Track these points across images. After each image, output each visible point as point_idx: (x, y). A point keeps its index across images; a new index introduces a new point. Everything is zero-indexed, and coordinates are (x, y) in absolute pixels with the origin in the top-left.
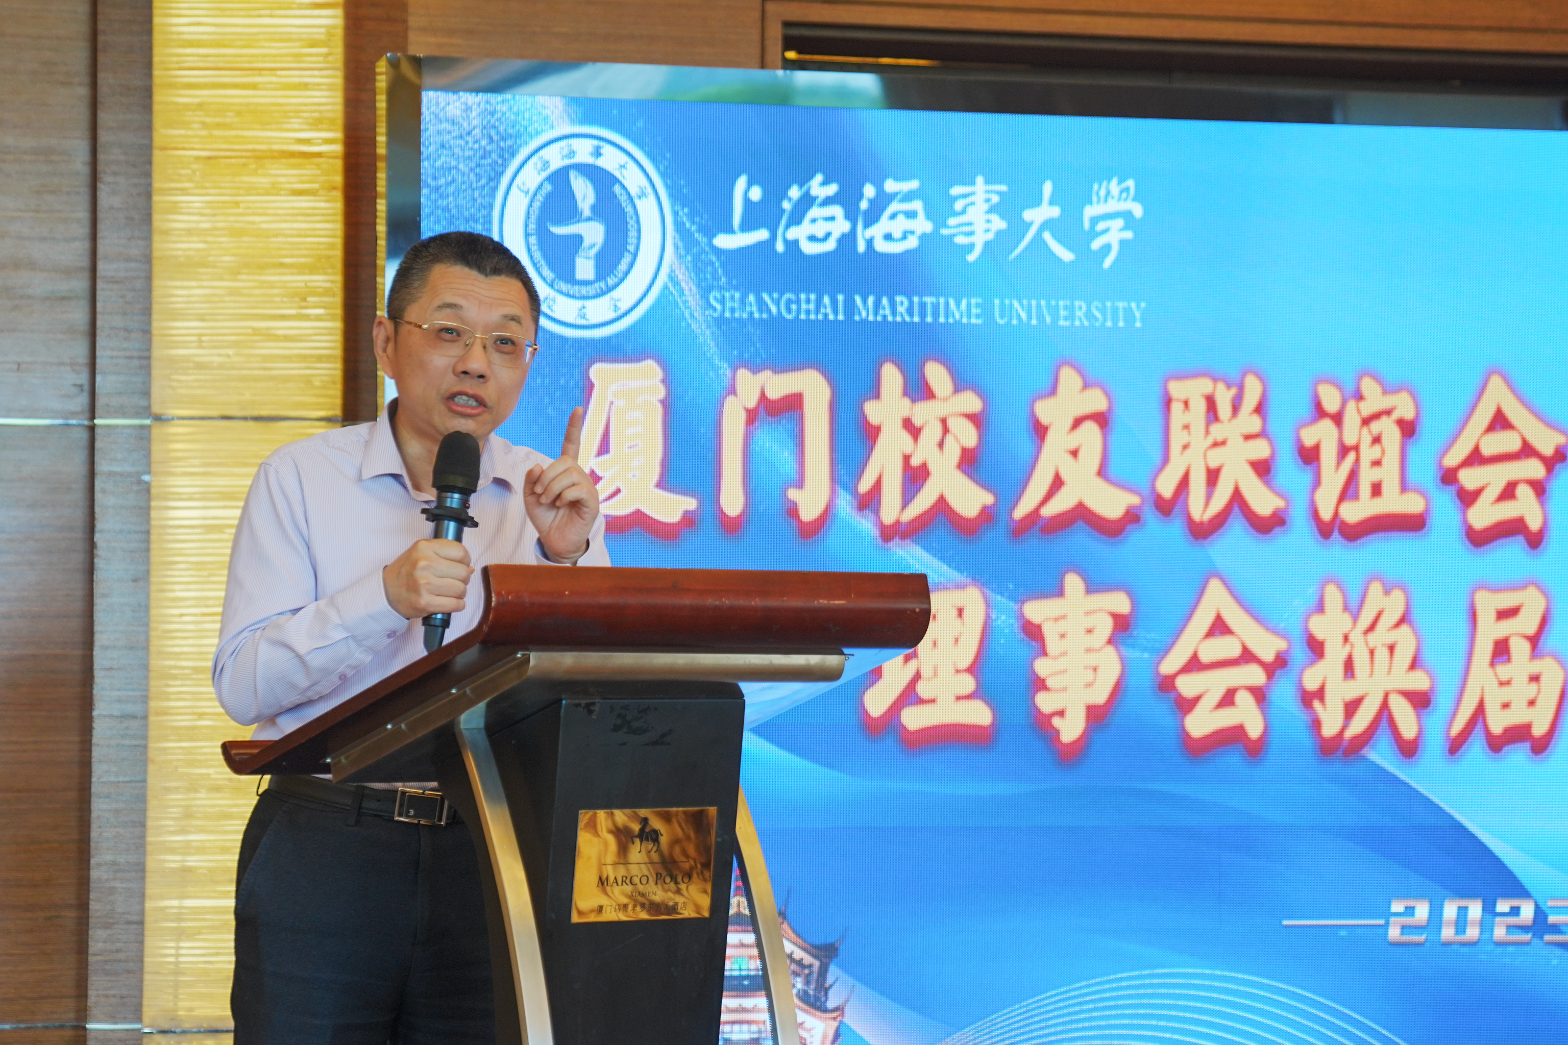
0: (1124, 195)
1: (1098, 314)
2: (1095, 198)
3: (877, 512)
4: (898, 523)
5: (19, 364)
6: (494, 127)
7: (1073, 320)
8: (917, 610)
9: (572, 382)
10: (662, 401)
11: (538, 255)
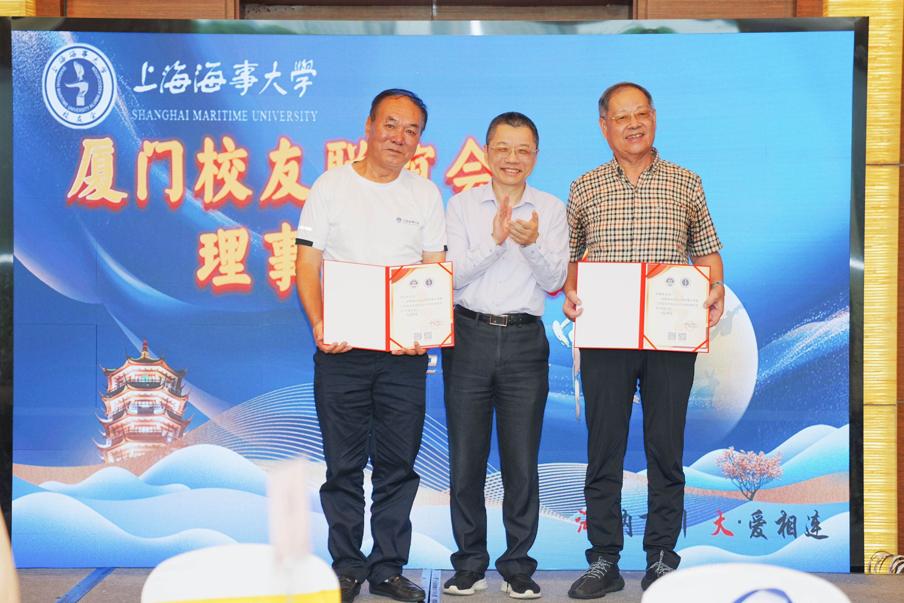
0: (308, 67)
1: (297, 116)
2: (296, 68)
3: (203, 198)
4: (211, 202)
6: (42, 44)
7: (286, 119)
9: (76, 147)
10: (113, 154)
11: (61, 96)
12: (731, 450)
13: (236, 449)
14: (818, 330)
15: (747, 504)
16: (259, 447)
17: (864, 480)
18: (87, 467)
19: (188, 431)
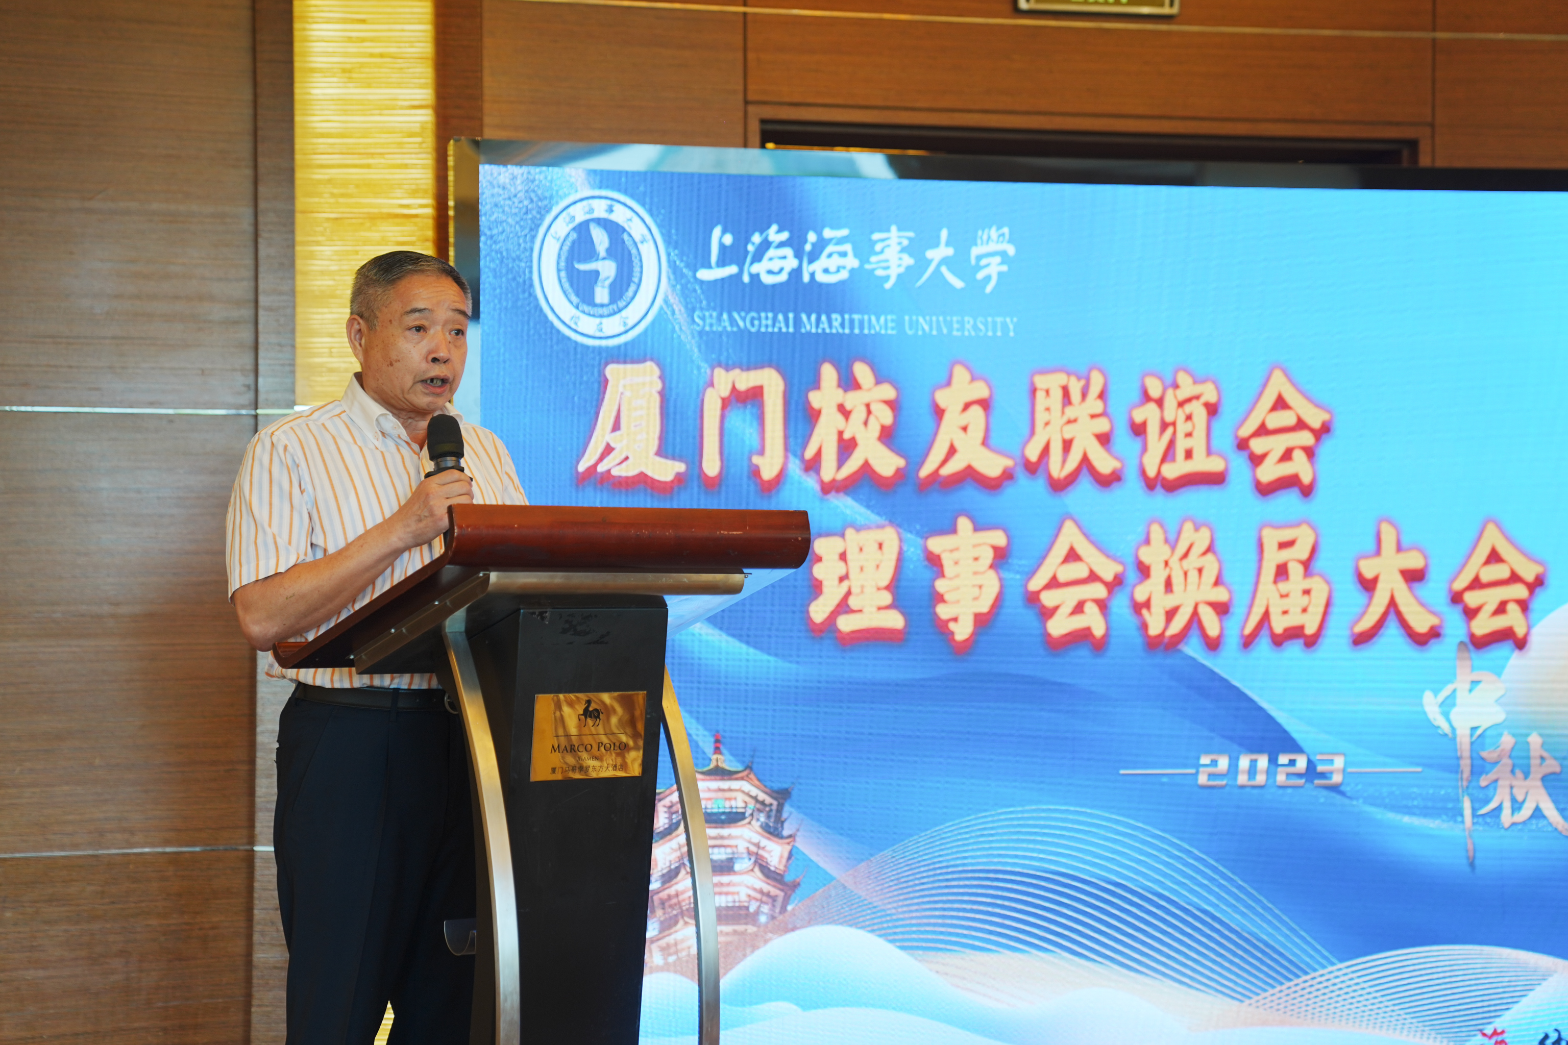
0: (1001, 239)
1: (982, 327)
2: (979, 241)
3: (818, 472)
4: (834, 481)
5: (203, 371)
6: (534, 191)
7: (964, 331)
8: (800, 539)
9: (593, 378)
10: (659, 392)
11: (567, 285)
13: (883, 932)
16: (923, 929)
19: (795, 903)
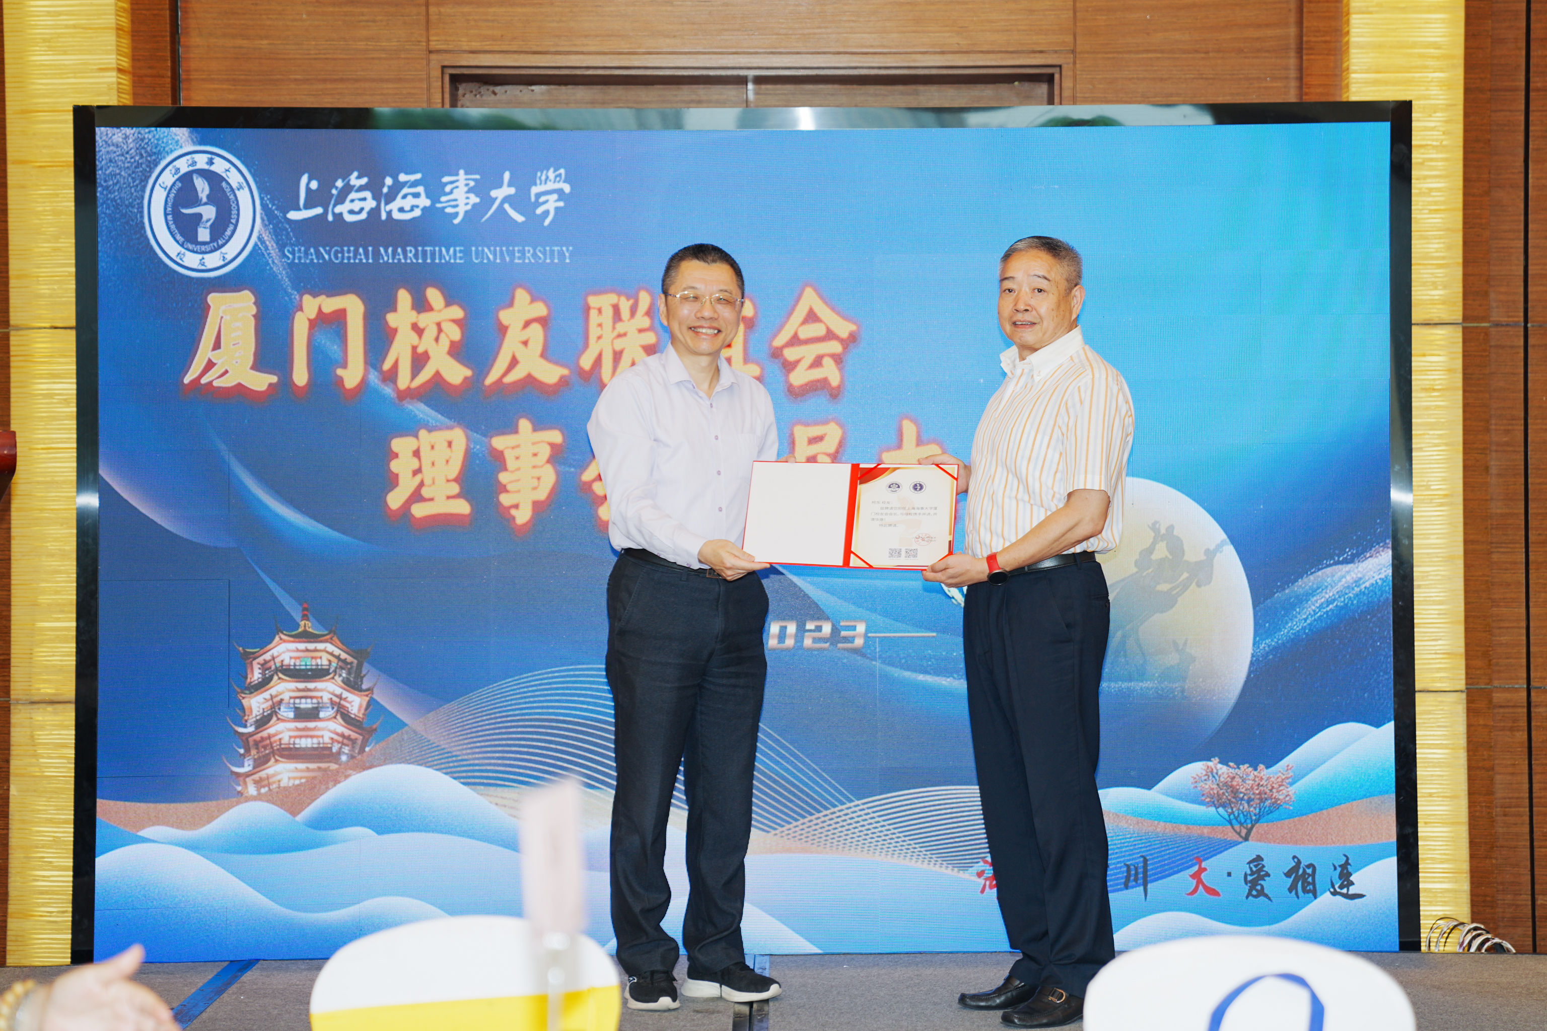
0: (558, 179)
1: (540, 255)
2: (538, 182)
3: (395, 382)
4: (409, 388)
6: (143, 148)
7: (524, 259)
9: (196, 306)
10: (254, 316)
11: (173, 227)
12: (1214, 763)
13: (449, 770)
14: (1344, 577)
15: (1240, 846)
17: (1419, 808)
18: (214, 802)
19: (373, 744)
